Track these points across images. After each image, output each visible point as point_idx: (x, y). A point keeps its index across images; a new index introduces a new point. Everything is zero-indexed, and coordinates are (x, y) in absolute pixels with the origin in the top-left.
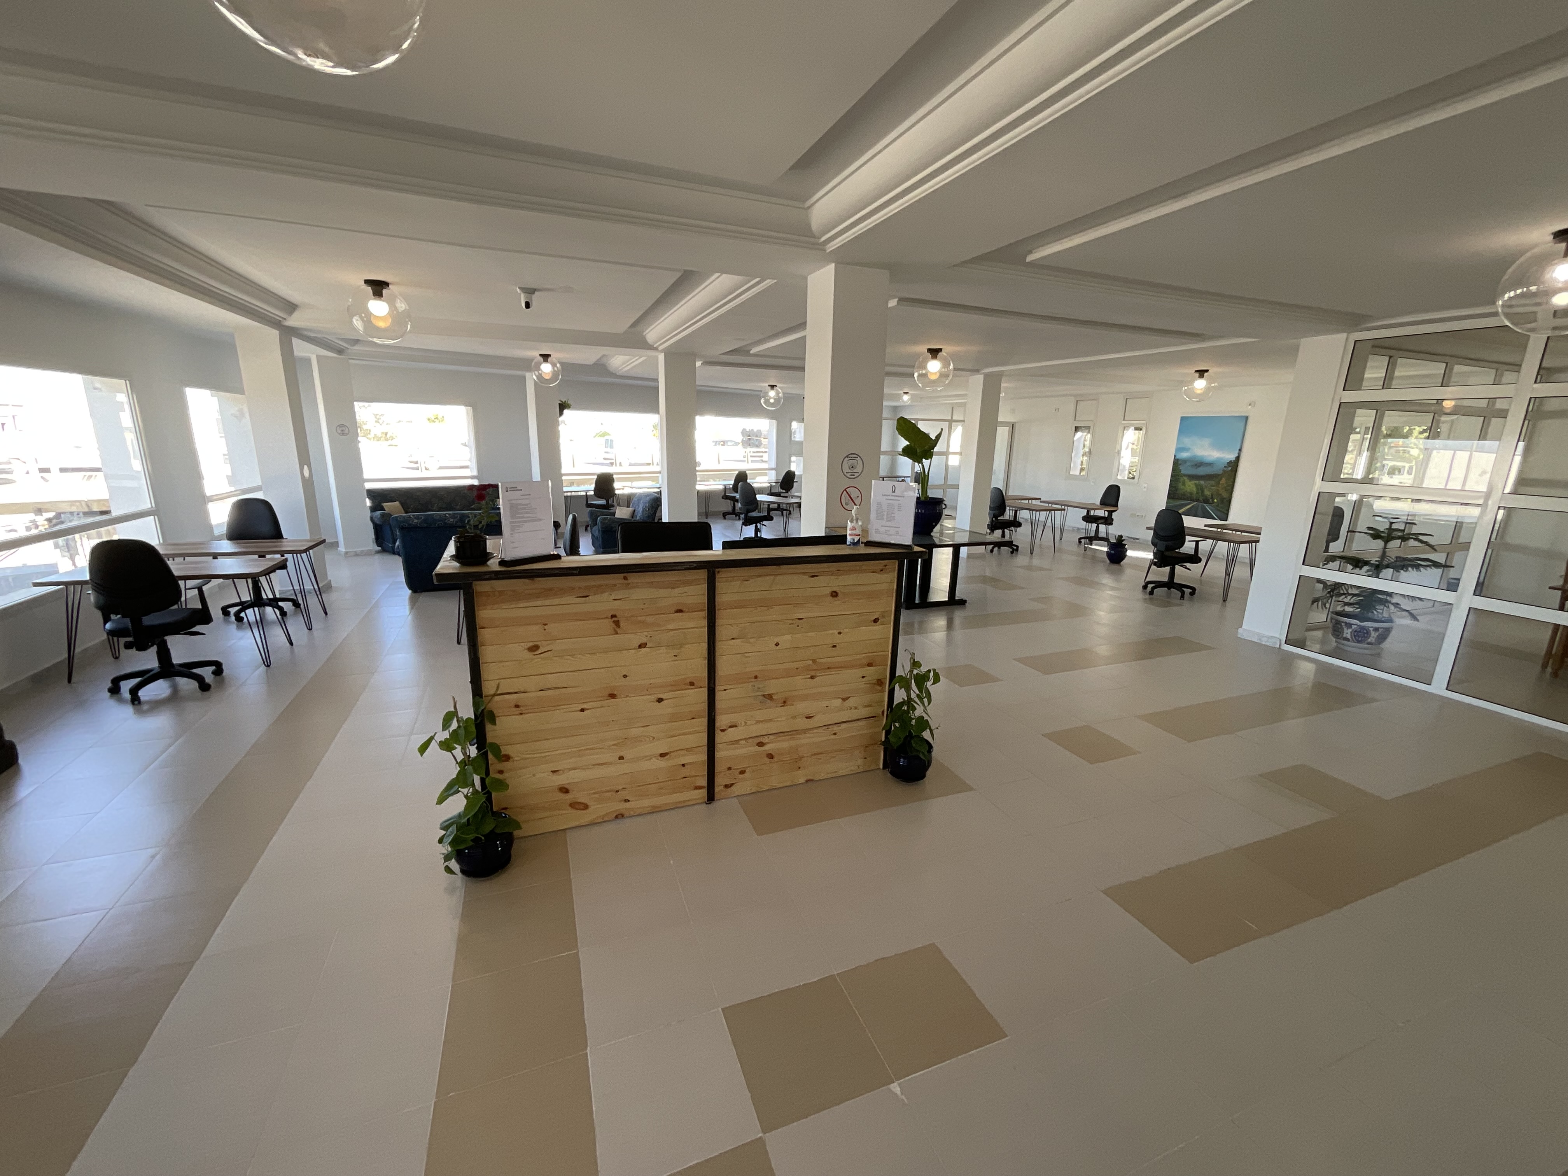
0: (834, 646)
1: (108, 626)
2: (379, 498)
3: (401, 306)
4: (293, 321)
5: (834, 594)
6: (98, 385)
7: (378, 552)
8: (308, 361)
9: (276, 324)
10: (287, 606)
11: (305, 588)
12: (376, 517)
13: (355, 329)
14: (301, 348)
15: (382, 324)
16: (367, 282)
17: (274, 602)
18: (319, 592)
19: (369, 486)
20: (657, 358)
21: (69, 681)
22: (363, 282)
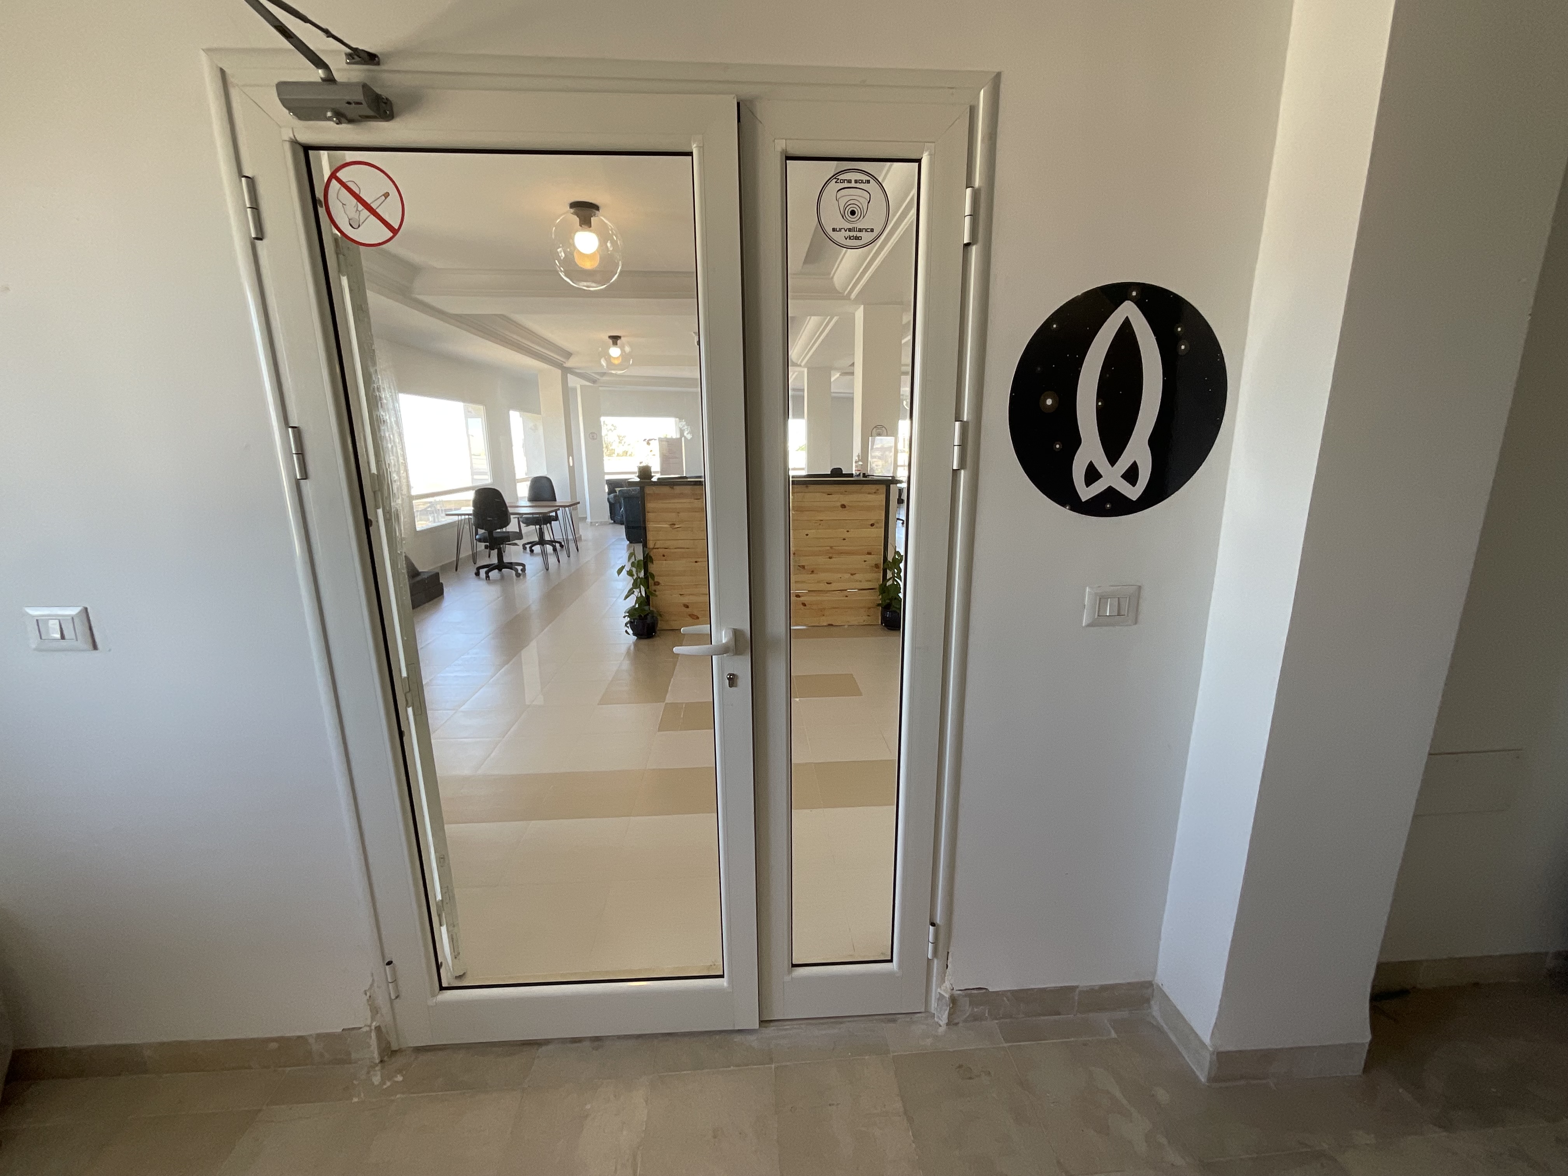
0: (844, 539)
1: (477, 537)
2: (613, 485)
3: (627, 349)
4: (569, 364)
5: (843, 506)
6: (470, 409)
7: (612, 523)
8: (575, 389)
9: (560, 366)
10: (558, 545)
11: (569, 538)
12: (611, 498)
13: (602, 366)
14: (574, 382)
15: (616, 362)
16: (610, 337)
17: (552, 542)
18: (576, 541)
19: (607, 477)
20: (804, 371)
21: (456, 570)
22: (607, 337)
